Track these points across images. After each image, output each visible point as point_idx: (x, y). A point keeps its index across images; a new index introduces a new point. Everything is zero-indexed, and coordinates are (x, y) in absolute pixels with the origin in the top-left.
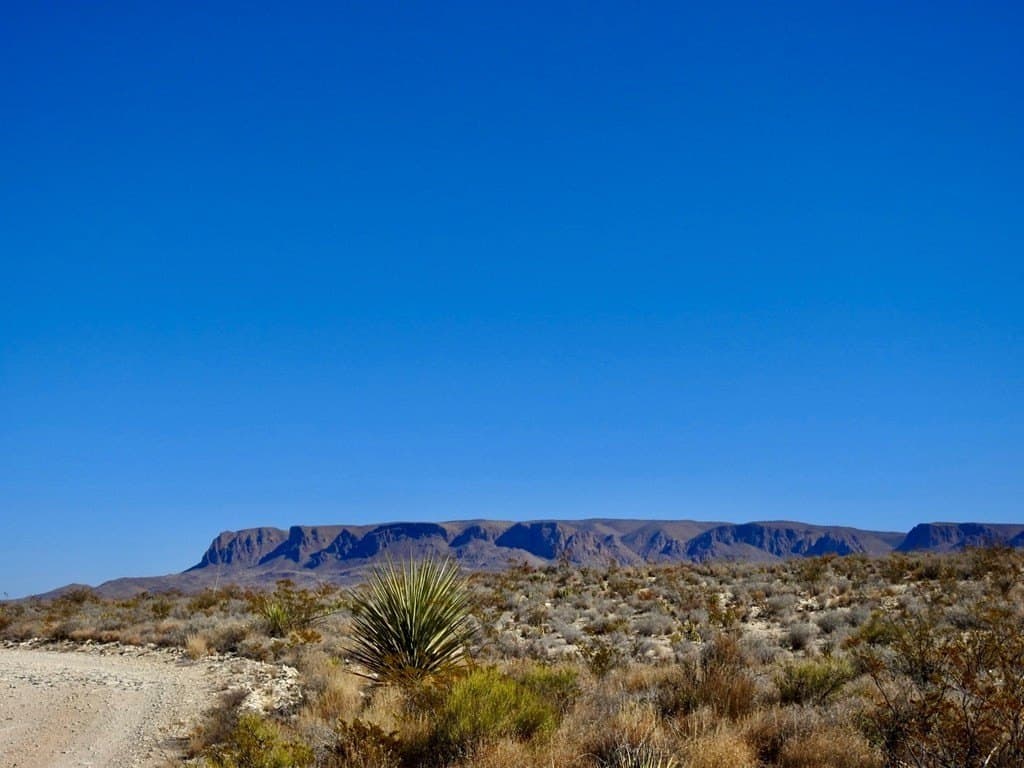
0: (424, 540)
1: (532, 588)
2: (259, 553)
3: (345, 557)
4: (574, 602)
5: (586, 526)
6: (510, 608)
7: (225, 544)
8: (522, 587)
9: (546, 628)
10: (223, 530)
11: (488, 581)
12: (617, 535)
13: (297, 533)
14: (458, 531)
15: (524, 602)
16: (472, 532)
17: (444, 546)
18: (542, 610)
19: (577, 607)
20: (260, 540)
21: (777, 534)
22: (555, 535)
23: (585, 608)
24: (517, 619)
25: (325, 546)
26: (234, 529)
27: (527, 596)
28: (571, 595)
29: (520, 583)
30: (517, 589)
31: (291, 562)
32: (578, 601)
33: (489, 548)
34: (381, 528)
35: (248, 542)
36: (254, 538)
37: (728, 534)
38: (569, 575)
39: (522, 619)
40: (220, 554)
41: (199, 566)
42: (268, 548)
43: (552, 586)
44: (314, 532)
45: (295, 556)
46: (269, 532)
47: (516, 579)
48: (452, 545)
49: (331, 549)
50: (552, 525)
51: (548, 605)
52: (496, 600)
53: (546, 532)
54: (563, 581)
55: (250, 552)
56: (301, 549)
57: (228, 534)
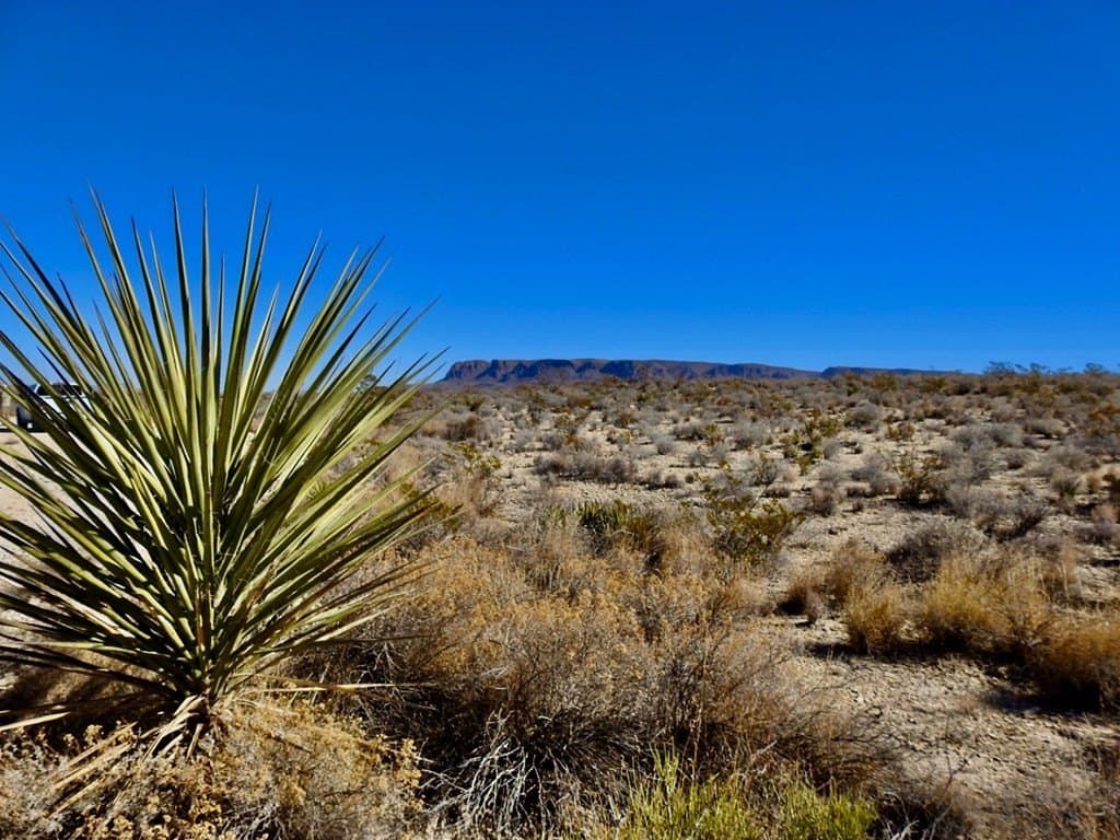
0: (562, 368)
1: (619, 393)
2: (476, 373)
3: (520, 377)
4: (655, 405)
5: (648, 364)
6: (599, 408)
7: (458, 368)
8: (611, 392)
9: (632, 429)
10: (456, 360)
11: (586, 387)
12: (664, 369)
13: (495, 364)
14: (580, 364)
15: (612, 404)
16: (587, 365)
17: (572, 372)
18: (629, 412)
19: (660, 409)
20: (476, 367)
21: (751, 370)
22: (632, 368)
23: (665, 410)
24: (604, 420)
25: (510, 370)
26: (463, 360)
27: (615, 399)
28: (652, 399)
29: (610, 389)
30: (608, 393)
31: (491, 378)
32: (660, 404)
33: (597, 375)
34: (541, 361)
35: (470, 367)
36: (473, 364)
37: (724, 370)
38: (647, 384)
39: (609, 419)
40: (456, 373)
41: (445, 379)
42: (481, 370)
43: (635, 392)
44: (504, 363)
45: (494, 375)
46: (481, 362)
47: (607, 386)
48: (578, 371)
49: (513, 372)
50: (630, 362)
51: (632, 406)
52: (589, 401)
53: (627, 366)
54: (643, 389)
55: (471, 372)
56: (498, 372)
57: (459, 363)
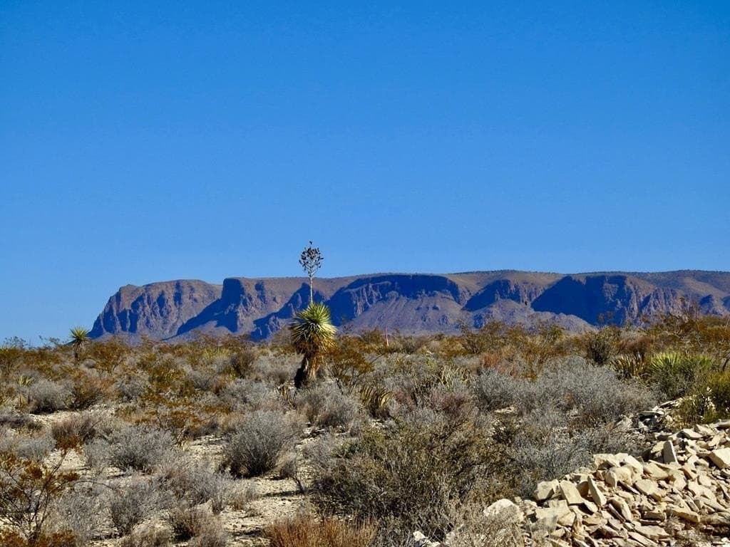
0: (424, 300)
2: (178, 317)
5: (670, 282)
7: (127, 305)
12: (717, 296)
13: (233, 288)
14: (476, 288)
16: (497, 288)
17: (454, 310)
20: (178, 298)
22: (624, 296)
25: (277, 308)
31: (224, 331)
33: (523, 313)
34: (360, 282)
35: (161, 301)
36: (170, 295)
40: (119, 319)
42: (190, 310)
44: (259, 286)
45: (231, 322)
46: (192, 286)
48: (467, 308)
49: (285, 313)
50: (619, 279)
53: (610, 290)
55: (165, 315)
56: (240, 312)
57: (131, 289)
